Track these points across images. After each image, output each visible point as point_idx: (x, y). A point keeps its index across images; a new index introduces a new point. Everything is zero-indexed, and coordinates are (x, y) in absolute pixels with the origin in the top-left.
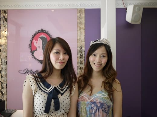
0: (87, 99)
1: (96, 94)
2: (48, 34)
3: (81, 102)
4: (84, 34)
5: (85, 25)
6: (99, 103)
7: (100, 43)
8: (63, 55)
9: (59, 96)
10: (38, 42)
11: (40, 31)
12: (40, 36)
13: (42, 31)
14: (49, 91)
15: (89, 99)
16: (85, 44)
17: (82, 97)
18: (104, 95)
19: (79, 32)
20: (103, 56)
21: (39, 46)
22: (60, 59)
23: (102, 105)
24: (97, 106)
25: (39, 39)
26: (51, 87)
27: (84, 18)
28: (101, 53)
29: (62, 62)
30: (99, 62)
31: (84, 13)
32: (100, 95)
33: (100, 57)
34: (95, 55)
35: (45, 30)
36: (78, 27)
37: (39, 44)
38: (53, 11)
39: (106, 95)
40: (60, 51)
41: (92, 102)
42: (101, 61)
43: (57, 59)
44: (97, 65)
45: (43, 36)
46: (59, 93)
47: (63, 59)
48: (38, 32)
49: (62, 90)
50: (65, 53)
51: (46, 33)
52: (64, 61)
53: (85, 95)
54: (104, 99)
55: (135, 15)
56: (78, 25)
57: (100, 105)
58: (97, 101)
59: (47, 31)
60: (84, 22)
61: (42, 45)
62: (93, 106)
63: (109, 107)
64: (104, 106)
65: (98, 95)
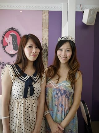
0: (54, 86)
1: (61, 83)
2: (17, 32)
3: (49, 88)
4: (47, 33)
5: (49, 25)
6: (63, 90)
7: (65, 39)
8: (35, 49)
9: (33, 83)
10: (9, 38)
11: (10, 29)
12: (11, 34)
13: (13, 29)
14: (25, 79)
15: (55, 86)
16: (49, 41)
17: (50, 83)
18: (67, 84)
19: (44, 31)
20: (68, 51)
21: (10, 42)
22: (33, 52)
23: (65, 91)
24: (61, 93)
25: (10, 36)
26: (27, 76)
27: (48, 19)
28: (66, 48)
29: (35, 54)
30: (64, 56)
31: (48, 15)
32: (64, 84)
33: (65, 51)
34: (61, 50)
35: (15, 28)
36: (43, 26)
37: (9, 40)
38: (21, 12)
39: (69, 84)
40: (32, 45)
41: (58, 89)
42: (66, 55)
43: (31, 52)
44: (63, 58)
45: (13, 33)
46: (33, 81)
47: (36, 52)
48: (9, 30)
49: (35, 79)
50: (37, 47)
51: (15, 30)
52: (36, 54)
53: (52, 83)
54: (67, 87)
55: (90, 17)
56: (43, 25)
57: (63, 92)
58: (61, 88)
59: (16, 29)
60: (48, 22)
61: (12, 41)
62: (58, 92)
63: (70, 93)
64: (66, 93)
65: (63, 84)
